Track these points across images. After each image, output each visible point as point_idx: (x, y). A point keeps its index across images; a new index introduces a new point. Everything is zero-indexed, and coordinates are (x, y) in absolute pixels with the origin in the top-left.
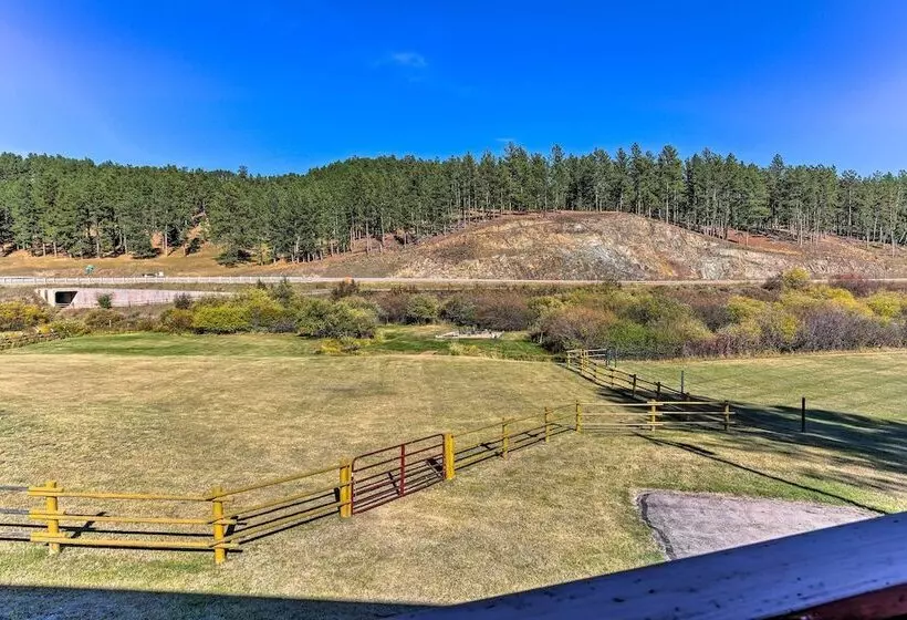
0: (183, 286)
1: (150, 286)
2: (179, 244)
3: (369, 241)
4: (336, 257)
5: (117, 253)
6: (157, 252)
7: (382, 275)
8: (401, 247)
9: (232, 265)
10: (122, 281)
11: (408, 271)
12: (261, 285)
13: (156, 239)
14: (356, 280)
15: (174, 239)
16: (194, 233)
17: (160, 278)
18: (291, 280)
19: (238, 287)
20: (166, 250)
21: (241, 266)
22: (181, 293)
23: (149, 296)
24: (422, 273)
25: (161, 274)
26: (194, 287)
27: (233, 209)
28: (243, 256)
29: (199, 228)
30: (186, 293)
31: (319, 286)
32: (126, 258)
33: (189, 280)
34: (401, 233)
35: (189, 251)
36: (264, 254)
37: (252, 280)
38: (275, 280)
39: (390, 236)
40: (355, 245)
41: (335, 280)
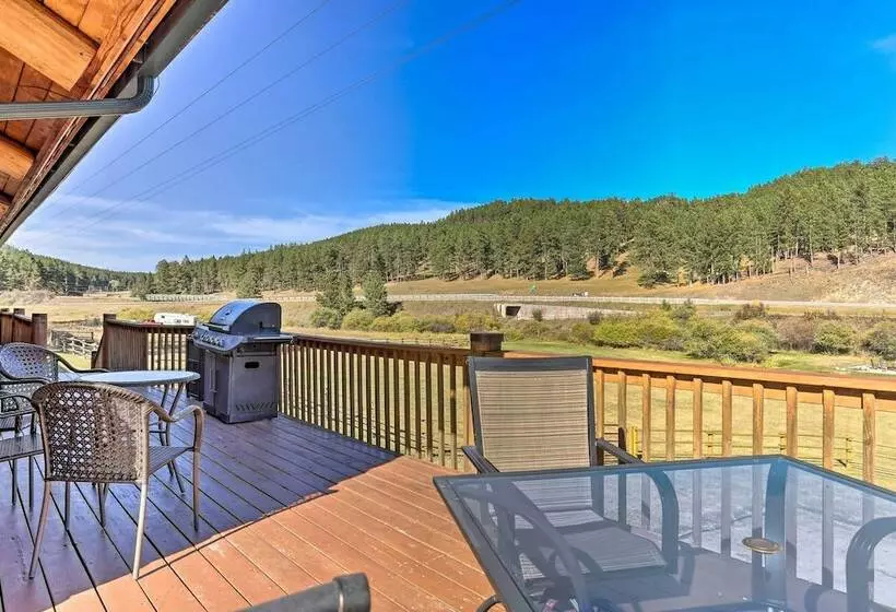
0: (598, 305)
1: (572, 304)
2: (609, 267)
3: (796, 261)
4: (755, 279)
5: (560, 276)
6: (591, 274)
7: (804, 298)
8: (834, 267)
9: (650, 286)
10: (554, 299)
11: (837, 295)
12: (666, 307)
13: (592, 264)
14: (765, 303)
15: (605, 264)
16: (621, 258)
17: (586, 297)
18: (696, 302)
19: (645, 306)
20: (598, 273)
21: (659, 288)
22: (593, 311)
23: (571, 312)
24: (858, 297)
25: (586, 294)
26: (606, 305)
28: (663, 278)
29: (627, 253)
30: (599, 311)
31: (724, 308)
32: (566, 279)
33: (604, 300)
34: (837, 253)
35: (616, 274)
36: (680, 276)
37: (659, 301)
38: (680, 301)
39: (823, 255)
40: (777, 265)
41: (746, 302)
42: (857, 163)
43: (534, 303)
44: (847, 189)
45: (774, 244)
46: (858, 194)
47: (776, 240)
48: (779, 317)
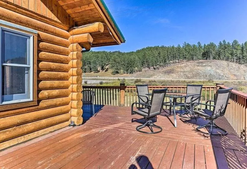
0: (102, 79)
1: (95, 79)
2: (104, 70)
3: (147, 69)
4: (138, 73)
5: (91, 72)
6: (99, 71)
7: (149, 77)
8: (154, 70)
9: (114, 74)
10: (90, 78)
11: (155, 77)
12: (119, 80)
13: (99, 68)
14: (141, 78)
15: (103, 68)
16: (107, 67)
17: (98, 77)
18: (126, 78)
19: (114, 80)
20: (101, 71)
21: (116, 75)
22: (101, 81)
23: (94, 81)
24: (159, 77)
25: (98, 76)
26: (104, 80)
27: (115, 61)
28: (117, 72)
29: (108, 66)
30: (102, 81)
31: (132, 80)
32: (92, 73)
33: (103, 78)
34: (155, 67)
35: (106, 71)
36: (122, 72)
37: (117, 78)
38: (122, 78)
39: (152, 67)
40: (143, 70)
41: (137, 78)
42: (158, 46)
43: (85, 79)
44: (157, 52)
45: (142, 64)
46: (159, 54)
47: (143, 64)
48: (144, 82)
